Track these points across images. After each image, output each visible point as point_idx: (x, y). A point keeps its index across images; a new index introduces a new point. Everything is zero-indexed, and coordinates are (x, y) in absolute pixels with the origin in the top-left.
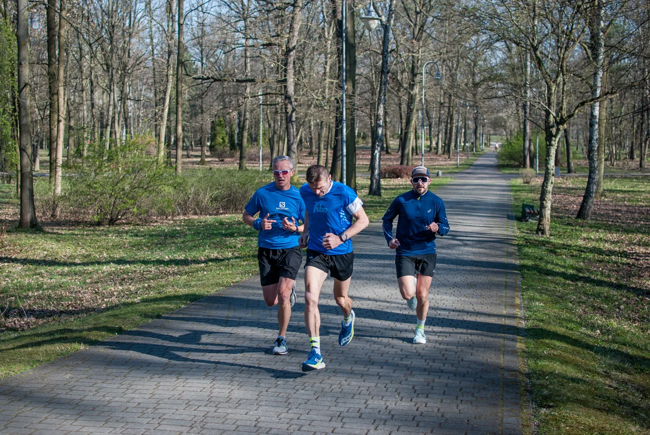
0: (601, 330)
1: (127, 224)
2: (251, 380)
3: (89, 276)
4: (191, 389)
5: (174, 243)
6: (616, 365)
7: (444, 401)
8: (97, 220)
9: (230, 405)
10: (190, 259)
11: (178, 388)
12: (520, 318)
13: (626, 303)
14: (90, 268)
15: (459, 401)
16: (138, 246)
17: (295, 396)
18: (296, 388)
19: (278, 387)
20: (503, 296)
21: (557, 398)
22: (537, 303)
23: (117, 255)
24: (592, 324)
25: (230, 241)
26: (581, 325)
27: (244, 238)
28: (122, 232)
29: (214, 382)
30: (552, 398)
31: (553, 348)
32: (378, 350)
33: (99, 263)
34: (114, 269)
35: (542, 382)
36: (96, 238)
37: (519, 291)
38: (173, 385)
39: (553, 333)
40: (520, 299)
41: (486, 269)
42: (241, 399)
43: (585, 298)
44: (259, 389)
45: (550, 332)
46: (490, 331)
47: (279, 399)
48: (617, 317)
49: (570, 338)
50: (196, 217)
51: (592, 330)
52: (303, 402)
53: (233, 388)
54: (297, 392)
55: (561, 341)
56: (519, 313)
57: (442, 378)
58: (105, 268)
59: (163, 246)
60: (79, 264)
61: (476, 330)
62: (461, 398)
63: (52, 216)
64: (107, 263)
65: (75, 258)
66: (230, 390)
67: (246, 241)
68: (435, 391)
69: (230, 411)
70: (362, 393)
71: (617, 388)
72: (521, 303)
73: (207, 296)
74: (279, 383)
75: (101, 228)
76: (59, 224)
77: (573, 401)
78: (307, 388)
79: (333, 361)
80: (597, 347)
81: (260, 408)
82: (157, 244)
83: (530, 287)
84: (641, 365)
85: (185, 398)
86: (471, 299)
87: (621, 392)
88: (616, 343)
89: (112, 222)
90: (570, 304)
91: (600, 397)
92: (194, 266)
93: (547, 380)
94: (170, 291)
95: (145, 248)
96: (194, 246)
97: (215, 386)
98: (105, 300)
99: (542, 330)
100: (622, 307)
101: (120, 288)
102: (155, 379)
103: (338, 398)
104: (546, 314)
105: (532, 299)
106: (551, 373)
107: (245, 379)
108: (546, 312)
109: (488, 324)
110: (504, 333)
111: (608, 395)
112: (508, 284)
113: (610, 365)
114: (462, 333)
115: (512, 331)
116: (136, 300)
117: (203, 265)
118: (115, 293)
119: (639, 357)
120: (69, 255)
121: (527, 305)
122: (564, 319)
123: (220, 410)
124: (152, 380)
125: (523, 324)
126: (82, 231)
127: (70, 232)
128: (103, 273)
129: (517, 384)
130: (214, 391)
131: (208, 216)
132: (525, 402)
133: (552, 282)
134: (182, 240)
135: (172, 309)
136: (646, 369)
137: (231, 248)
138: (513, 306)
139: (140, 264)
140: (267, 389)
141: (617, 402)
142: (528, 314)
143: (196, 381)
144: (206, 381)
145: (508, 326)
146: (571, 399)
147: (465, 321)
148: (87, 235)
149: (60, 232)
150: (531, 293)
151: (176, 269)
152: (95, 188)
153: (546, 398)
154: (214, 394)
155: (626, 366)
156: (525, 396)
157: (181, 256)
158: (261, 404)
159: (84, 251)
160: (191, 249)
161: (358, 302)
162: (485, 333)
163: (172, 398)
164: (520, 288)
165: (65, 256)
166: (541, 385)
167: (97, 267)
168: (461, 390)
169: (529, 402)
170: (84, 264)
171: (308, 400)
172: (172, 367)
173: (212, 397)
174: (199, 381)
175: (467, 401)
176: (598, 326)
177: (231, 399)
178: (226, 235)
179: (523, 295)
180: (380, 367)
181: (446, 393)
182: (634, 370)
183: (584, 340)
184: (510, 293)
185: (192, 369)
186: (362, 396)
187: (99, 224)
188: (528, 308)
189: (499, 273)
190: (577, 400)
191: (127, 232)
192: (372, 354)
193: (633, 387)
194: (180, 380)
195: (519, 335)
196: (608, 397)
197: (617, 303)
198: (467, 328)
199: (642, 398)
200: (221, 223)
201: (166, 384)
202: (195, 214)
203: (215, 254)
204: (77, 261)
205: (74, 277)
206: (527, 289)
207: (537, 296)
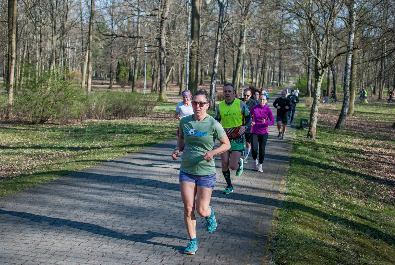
0: (337, 204)
1: (51, 124)
2: (72, 235)
3: (13, 156)
4: (25, 242)
5: (76, 137)
6: (342, 231)
7: (207, 257)
8: (31, 121)
9: (46, 255)
10: (81, 147)
11: (16, 241)
12: (282, 194)
13: (358, 186)
14: (16, 151)
15: (218, 258)
16: (52, 138)
17: (98, 249)
18: (102, 243)
19: (89, 242)
20: (274, 178)
21: (291, 257)
22: (296, 184)
23: (37, 144)
24: (332, 199)
25: (112, 136)
26: (323, 199)
27: (120, 135)
28: (46, 128)
29: (44, 237)
30: (287, 258)
31: (298, 217)
32: (174, 215)
33: (24, 147)
34: (30, 152)
35: (283, 243)
36: (28, 131)
37: (285, 175)
38: (14, 237)
39: (302, 205)
40: (285, 180)
41: (268, 159)
42: (57, 251)
43: (330, 181)
44: (74, 243)
45: (299, 204)
46: (258, 203)
47: (85, 252)
48: (350, 195)
49: (314, 209)
50: (96, 120)
51: (330, 204)
52: (102, 254)
53: (56, 241)
54: (101, 247)
55: (306, 212)
56: (282, 189)
57: (211, 238)
58: (26, 151)
59: (68, 139)
60: (11, 148)
61: (249, 201)
62: (219, 255)
63: (6, 118)
64: (29, 148)
65: (10, 144)
66: (52, 243)
67: (121, 136)
68: (203, 249)
69: (43, 260)
70: (148, 249)
71: (338, 249)
72: (285, 183)
73: (74, 172)
74: (91, 238)
75: (35, 126)
76: (9, 123)
77: (302, 260)
78: (110, 244)
79: (138, 222)
80: (331, 216)
81: (67, 259)
82: (65, 137)
83: (294, 172)
84: (360, 231)
85: (16, 249)
86: (251, 179)
87: (341, 252)
88: (346, 214)
89: (42, 122)
90: (319, 185)
91: (324, 256)
92: (81, 151)
93: (288, 242)
94: (54, 168)
95: (56, 139)
96: (87, 139)
97: (43, 240)
98: (14, 172)
99: (294, 203)
100: (354, 188)
101: (28, 165)
102: (4, 233)
103: (129, 252)
104: (300, 192)
105: (293, 180)
106: (292, 236)
107: (68, 235)
108: (300, 190)
109: (258, 198)
110: (267, 204)
111: (330, 255)
112: (280, 170)
113: (337, 230)
114: (237, 204)
115: (272, 204)
116: (31, 173)
117: (86, 151)
118: (23, 169)
119: (360, 224)
120: (7, 142)
121: (289, 185)
122: (312, 196)
123: (36, 260)
124: (2, 233)
125: (283, 198)
126: (21, 128)
127: (14, 127)
128: (22, 154)
129: (265, 245)
130: (40, 244)
131: (104, 120)
132: (266, 259)
133: (310, 169)
134: (81, 135)
135: (46, 181)
136: (363, 233)
137: (110, 141)
138: (278, 185)
139: (47, 149)
140: (80, 243)
141: (336, 260)
142: (287, 191)
143: (32, 235)
144: (38, 236)
145: (272, 199)
146: (301, 258)
147: (243, 195)
148: (24, 130)
149: (7, 127)
150: (293, 177)
151: (69, 152)
152: (32, 100)
153: (282, 257)
154: (39, 246)
155: (349, 231)
156: (268, 254)
157: (76, 145)
158: (70, 255)
159: (17, 140)
160: (84, 141)
161: (174, 179)
162: (254, 204)
163: (8, 248)
164: (287, 172)
165: (4, 143)
166: (282, 246)
167: (21, 150)
168: (222, 248)
169: (270, 259)
170: (14, 148)
171: (106, 253)
172: (22, 223)
173: (36, 248)
174: (34, 235)
175: (223, 258)
176: (335, 201)
177: (49, 250)
178: (110, 133)
179: (287, 178)
180: (170, 228)
181: (210, 251)
182: (354, 234)
183: (323, 211)
184: (278, 176)
185: (35, 225)
186: (147, 251)
187: (33, 123)
188: (288, 187)
189: (276, 162)
190: (306, 258)
191: (49, 129)
192: (169, 218)
193: (351, 248)
194: (22, 234)
195: (276, 206)
196: (330, 257)
197: (351, 185)
198: (243, 200)
199: (355, 257)
200: (110, 125)
201: (9, 237)
202: (96, 118)
203: (98, 144)
204: (11, 146)
205: (4, 157)
206: (291, 174)
207: (297, 179)
